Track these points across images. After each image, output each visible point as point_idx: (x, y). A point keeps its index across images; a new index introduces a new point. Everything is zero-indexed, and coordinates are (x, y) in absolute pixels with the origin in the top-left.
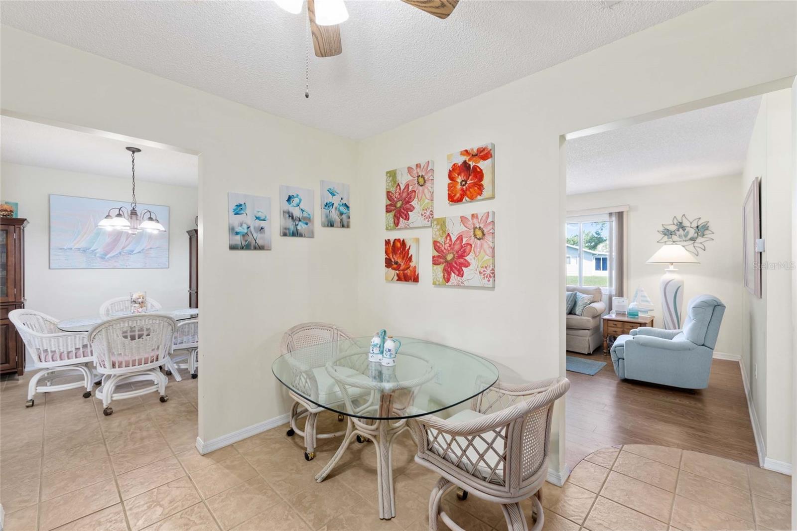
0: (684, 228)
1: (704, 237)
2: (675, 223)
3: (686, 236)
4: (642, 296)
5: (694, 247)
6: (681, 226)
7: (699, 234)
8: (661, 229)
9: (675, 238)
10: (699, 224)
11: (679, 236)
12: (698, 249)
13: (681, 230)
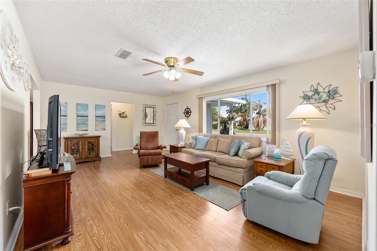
0: (318, 93)
1: (334, 99)
2: (312, 90)
3: (320, 99)
4: (286, 144)
5: (326, 107)
6: (317, 92)
7: (330, 97)
8: (302, 95)
9: (312, 101)
10: (330, 90)
11: (315, 99)
12: (329, 109)
13: (316, 95)
